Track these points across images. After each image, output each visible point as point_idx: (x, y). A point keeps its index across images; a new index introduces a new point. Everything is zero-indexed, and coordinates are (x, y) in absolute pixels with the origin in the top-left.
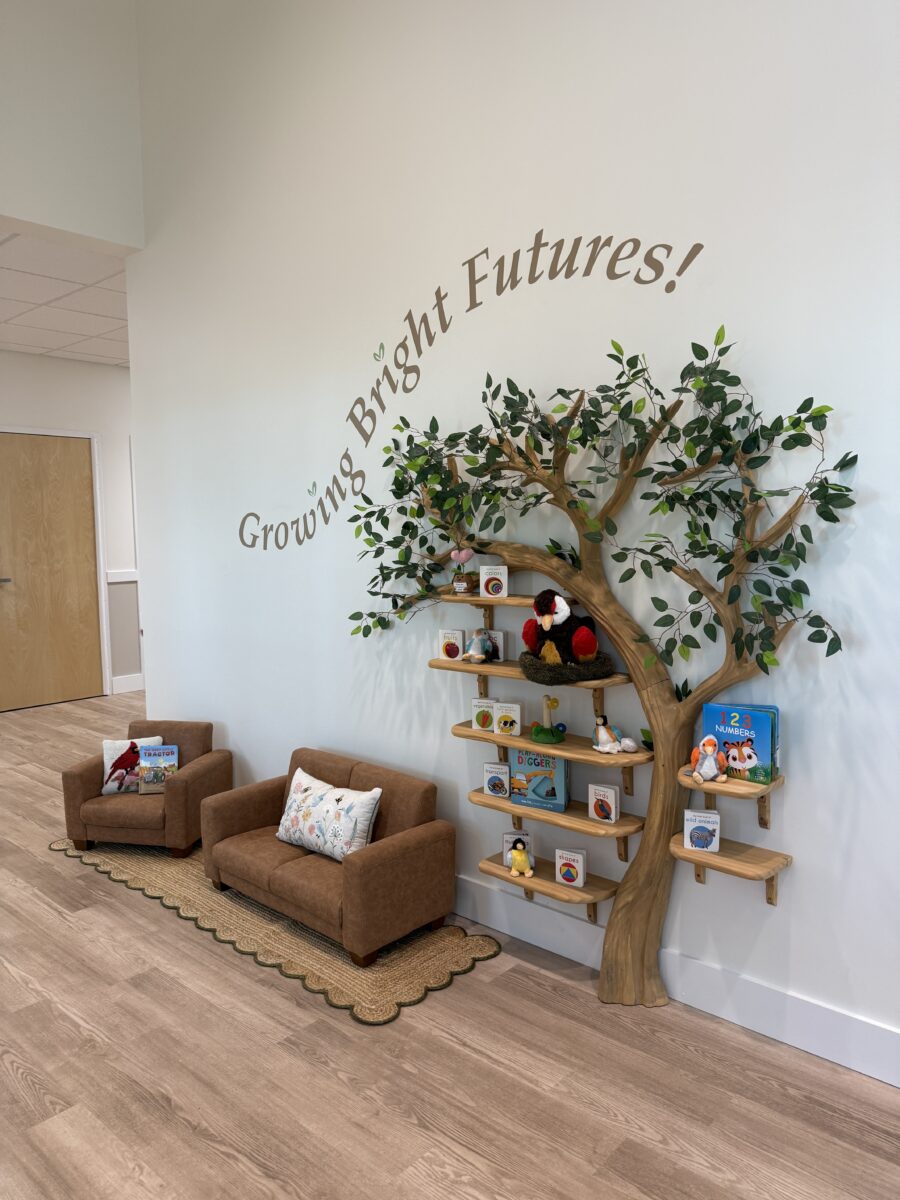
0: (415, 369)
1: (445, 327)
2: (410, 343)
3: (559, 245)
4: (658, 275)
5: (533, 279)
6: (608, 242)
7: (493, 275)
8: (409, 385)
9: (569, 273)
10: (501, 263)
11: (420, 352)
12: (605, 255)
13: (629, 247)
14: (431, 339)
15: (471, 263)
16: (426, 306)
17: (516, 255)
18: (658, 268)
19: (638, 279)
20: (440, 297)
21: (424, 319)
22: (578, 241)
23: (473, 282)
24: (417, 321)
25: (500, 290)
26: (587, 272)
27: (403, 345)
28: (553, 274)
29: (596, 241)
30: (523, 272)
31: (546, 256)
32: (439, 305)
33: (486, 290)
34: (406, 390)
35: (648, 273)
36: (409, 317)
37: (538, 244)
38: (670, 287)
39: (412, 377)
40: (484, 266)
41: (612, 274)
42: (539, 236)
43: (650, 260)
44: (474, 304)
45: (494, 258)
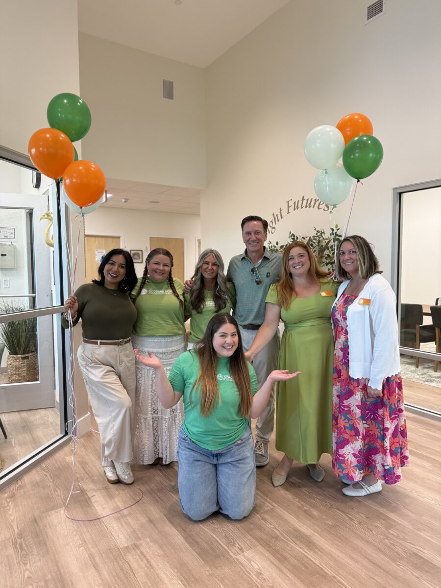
0: (274, 228)
1: (282, 218)
2: (273, 221)
3: (308, 200)
4: (328, 209)
5: (302, 208)
6: (318, 200)
7: (293, 205)
8: (273, 232)
9: (310, 207)
10: (295, 203)
11: (276, 224)
12: (317, 203)
14: (278, 221)
15: (288, 202)
16: (277, 212)
17: (298, 201)
18: (328, 208)
19: (324, 210)
20: (281, 210)
21: (277, 215)
22: (312, 199)
23: (288, 207)
24: (275, 215)
25: (294, 209)
26: (313, 207)
27: (272, 222)
28: (306, 207)
29: (316, 200)
30: (300, 206)
31: (305, 202)
32: (281, 212)
33: (291, 209)
34: (272, 233)
35: (326, 209)
36: (273, 214)
37: (303, 199)
38: (330, 212)
39: (274, 230)
40: (291, 203)
41: (319, 208)
42: (303, 197)
43: (327, 206)
44: (288, 213)
45: (293, 202)
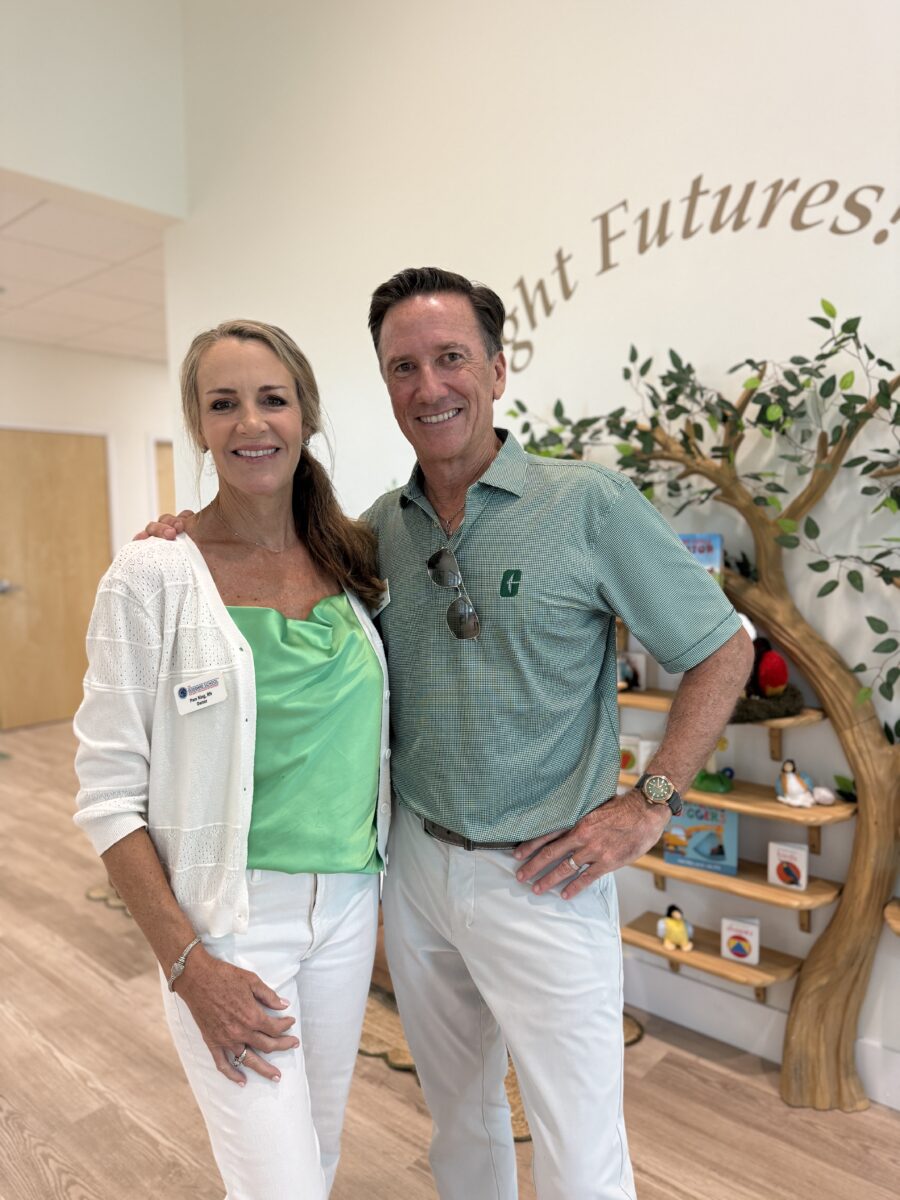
0: (527, 345)
1: (567, 293)
2: (521, 314)
3: (725, 193)
4: (864, 223)
5: (688, 232)
6: (793, 186)
7: (634, 230)
8: (519, 364)
9: (739, 224)
10: (644, 217)
11: (533, 324)
12: (788, 203)
13: (824, 190)
14: (548, 309)
15: (604, 219)
16: (543, 270)
17: (665, 208)
18: (863, 215)
19: (835, 229)
20: (561, 260)
21: (541, 286)
22: (750, 188)
23: (606, 240)
24: (531, 287)
25: (643, 247)
26: (764, 223)
28: (716, 226)
29: (777, 186)
30: (675, 224)
31: (706, 207)
32: (561, 269)
34: (515, 370)
35: (849, 221)
36: (521, 284)
37: (696, 191)
38: (881, 237)
39: (523, 354)
40: (622, 222)
41: (797, 223)
42: (697, 183)
43: (851, 205)
44: (607, 265)
45: (636, 211)
